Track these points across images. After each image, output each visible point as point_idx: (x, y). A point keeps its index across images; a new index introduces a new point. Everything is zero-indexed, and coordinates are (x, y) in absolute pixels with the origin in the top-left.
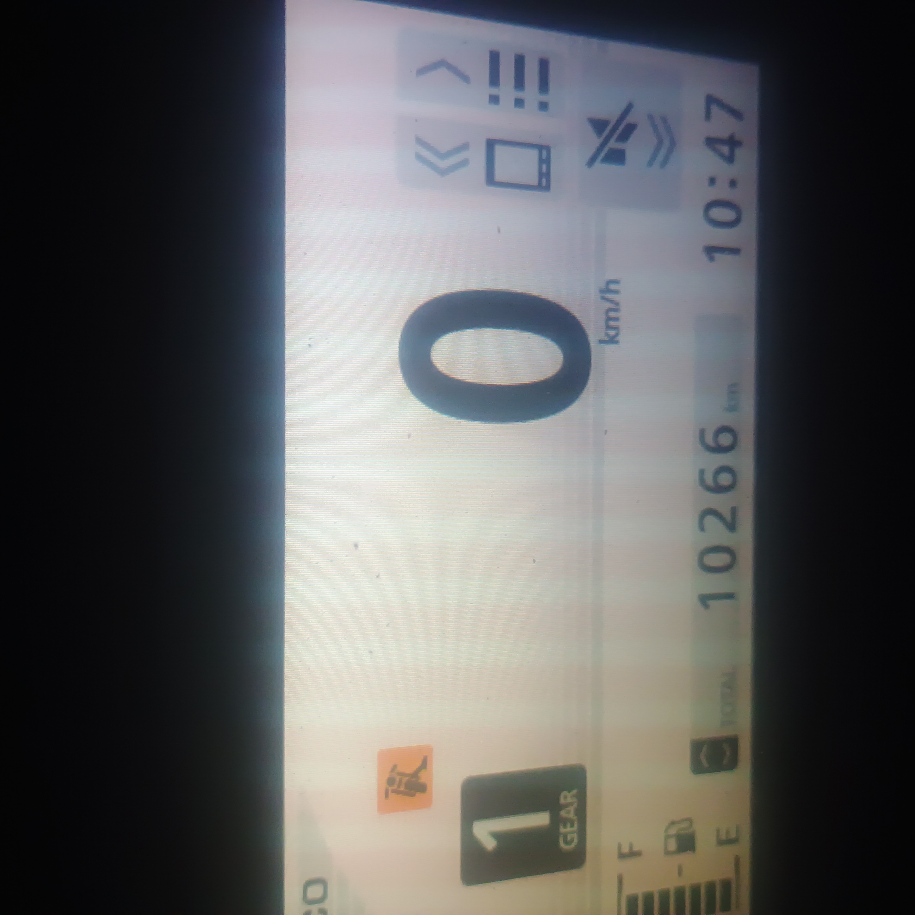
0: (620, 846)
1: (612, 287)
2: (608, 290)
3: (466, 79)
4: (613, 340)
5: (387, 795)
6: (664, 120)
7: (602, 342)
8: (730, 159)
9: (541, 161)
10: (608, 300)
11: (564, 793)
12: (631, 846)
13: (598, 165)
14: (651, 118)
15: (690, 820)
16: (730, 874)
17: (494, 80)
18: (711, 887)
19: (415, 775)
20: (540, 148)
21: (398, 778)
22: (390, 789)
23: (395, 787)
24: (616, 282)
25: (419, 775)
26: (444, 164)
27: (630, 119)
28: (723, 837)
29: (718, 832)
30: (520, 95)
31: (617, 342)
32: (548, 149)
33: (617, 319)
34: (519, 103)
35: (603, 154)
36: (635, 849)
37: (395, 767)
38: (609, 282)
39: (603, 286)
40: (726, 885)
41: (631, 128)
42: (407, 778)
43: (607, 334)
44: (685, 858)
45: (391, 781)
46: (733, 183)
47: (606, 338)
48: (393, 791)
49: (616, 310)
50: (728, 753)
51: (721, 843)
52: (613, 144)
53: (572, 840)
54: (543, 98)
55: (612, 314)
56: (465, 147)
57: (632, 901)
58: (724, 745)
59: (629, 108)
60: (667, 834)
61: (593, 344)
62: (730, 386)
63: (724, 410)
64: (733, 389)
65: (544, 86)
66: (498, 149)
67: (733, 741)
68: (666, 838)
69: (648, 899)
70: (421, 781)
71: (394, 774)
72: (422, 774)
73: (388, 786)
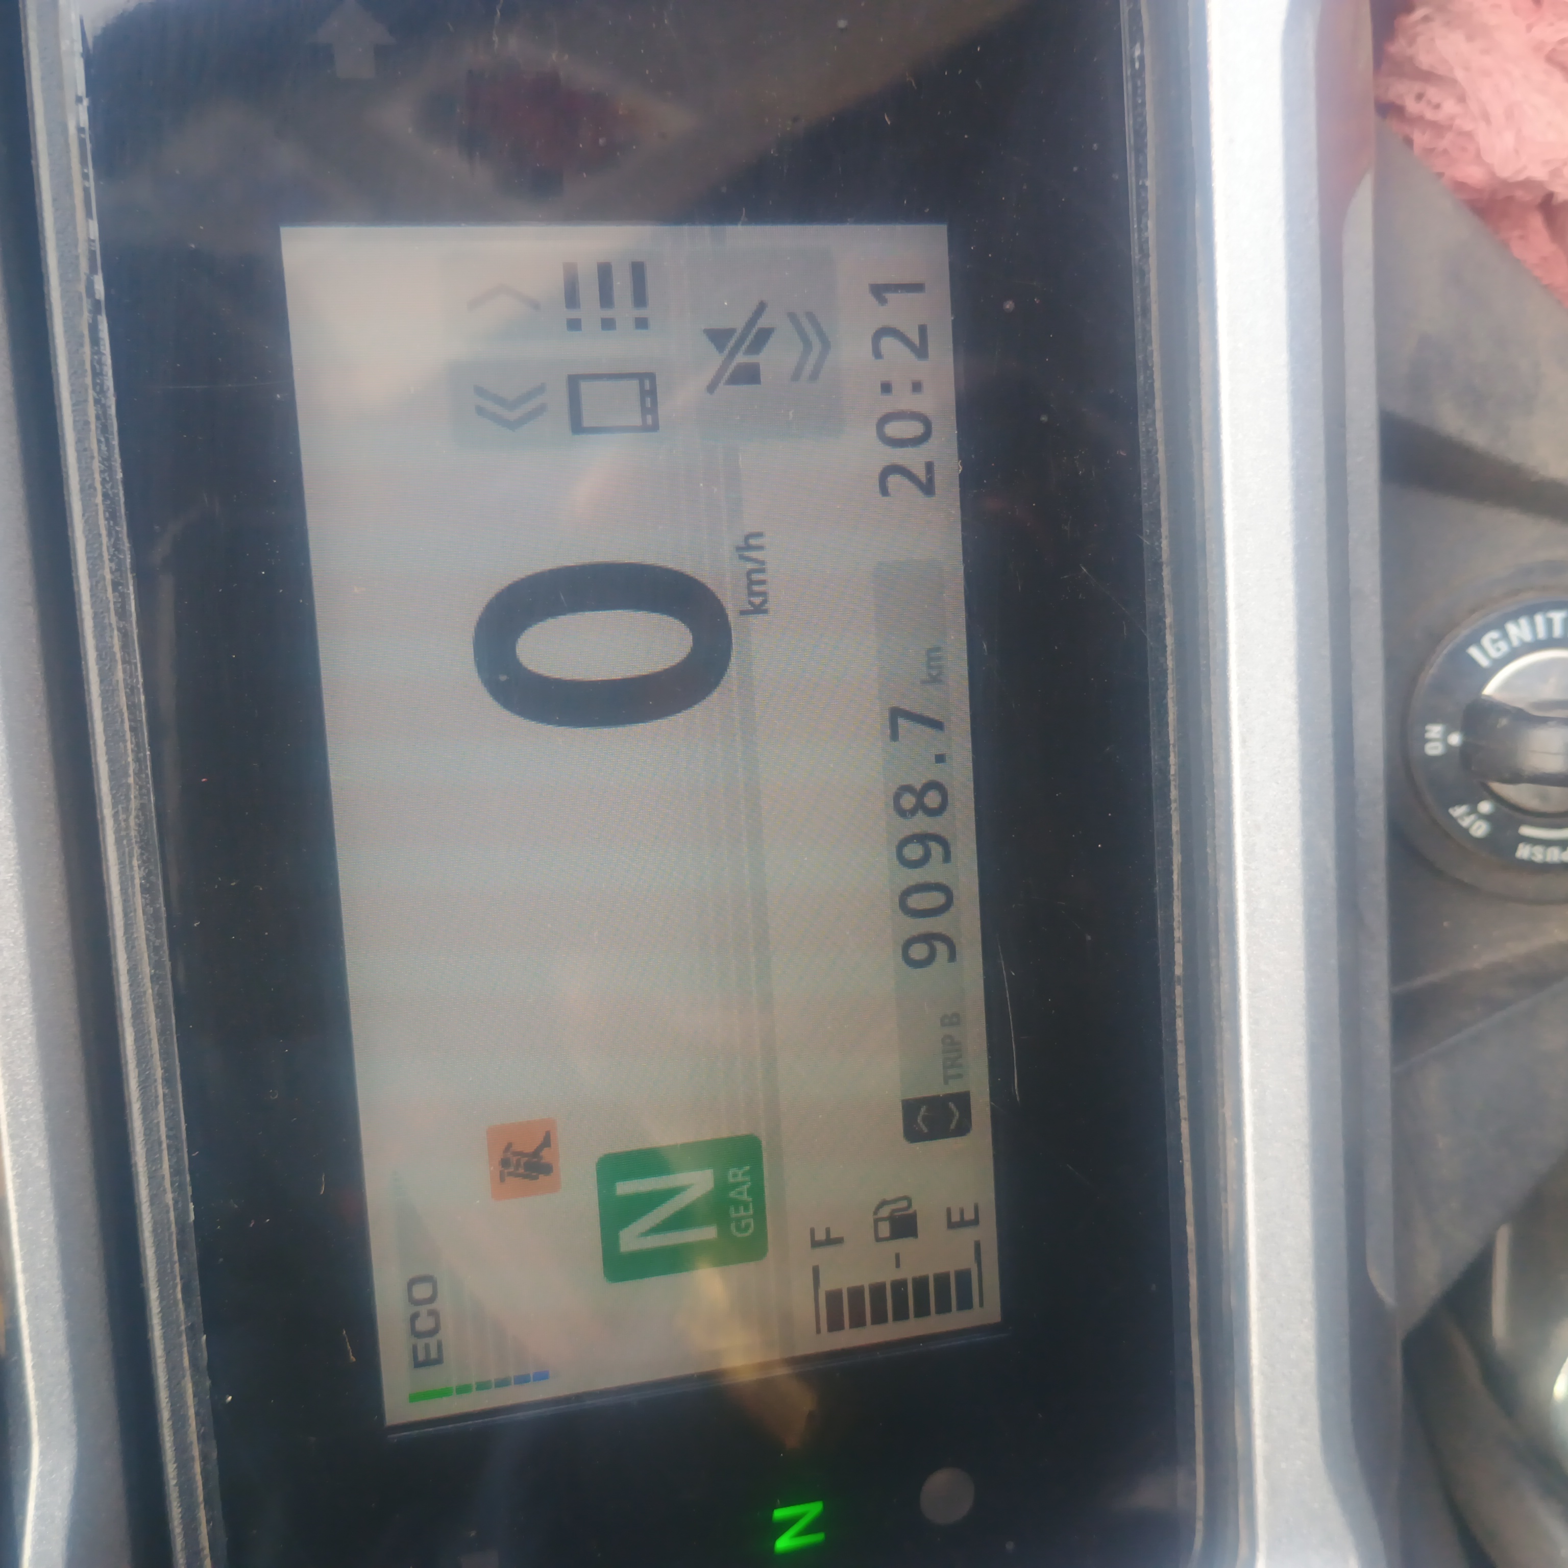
0: (812, 1232)
1: (753, 542)
2: (749, 547)
3: (535, 305)
4: (759, 610)
5: (502, 1179)
6: (811, 316)
7: (743, 613)
9: (643, 394)
10: (749, 559)
11: (733, 1171)
12: (828, 1231)
13: (722, 386)
14: (792, 317)
15: (908, 1199)
16: (968, 1262)
17: (572, 300)
18: (942, 1280)
19: (536, 1153)
20: (641, 377)
21: (514, 1159)
22: (506, 1171)
23: (512, 1169)
24: (759, 535)
25: (541, 1154)
26: (511, 415)
27: (763, 322)
28: (956, 1218)
29: (949, 1211)
30: (608, 313)
31: (765, 612)
32: (652, 377)
33: (763, 582)
34: (608, 324)
35: (727, 375)
36: (833, 1235)
37: (509, 1146)
38: (748, 537)
39: (742, 544)
40: (963, 1277)
41: (765, 335)
42: (526, 1159)
43: (751, 603)
44: (904, 1245)
45: (505, 1163)
46: (917, 387)
47: (750, 608)
48: (510, 1174)
49: (762, 571)
50: (957, 1114)
51: (951, 1225)
52: (741, 358)
53: (747, 1227)
54: (641, 313)
55: (755, 577)
56: (541, 389)
57: (834, 1298)
58: (952, 1105)
59: (761, 308)
60: (876, 1217)
61: (732, 616)
62: (930, 651)
63: (924, 682)
64: (933, 655)
65: (640, 298)
66: (584, 386)
67: (963, 1100)
68: (876, 1221)
69: (856, 1294)
70: (543, 1161)
71: (509, 1153)
72: (545, 1153)
73: (503, 1169)
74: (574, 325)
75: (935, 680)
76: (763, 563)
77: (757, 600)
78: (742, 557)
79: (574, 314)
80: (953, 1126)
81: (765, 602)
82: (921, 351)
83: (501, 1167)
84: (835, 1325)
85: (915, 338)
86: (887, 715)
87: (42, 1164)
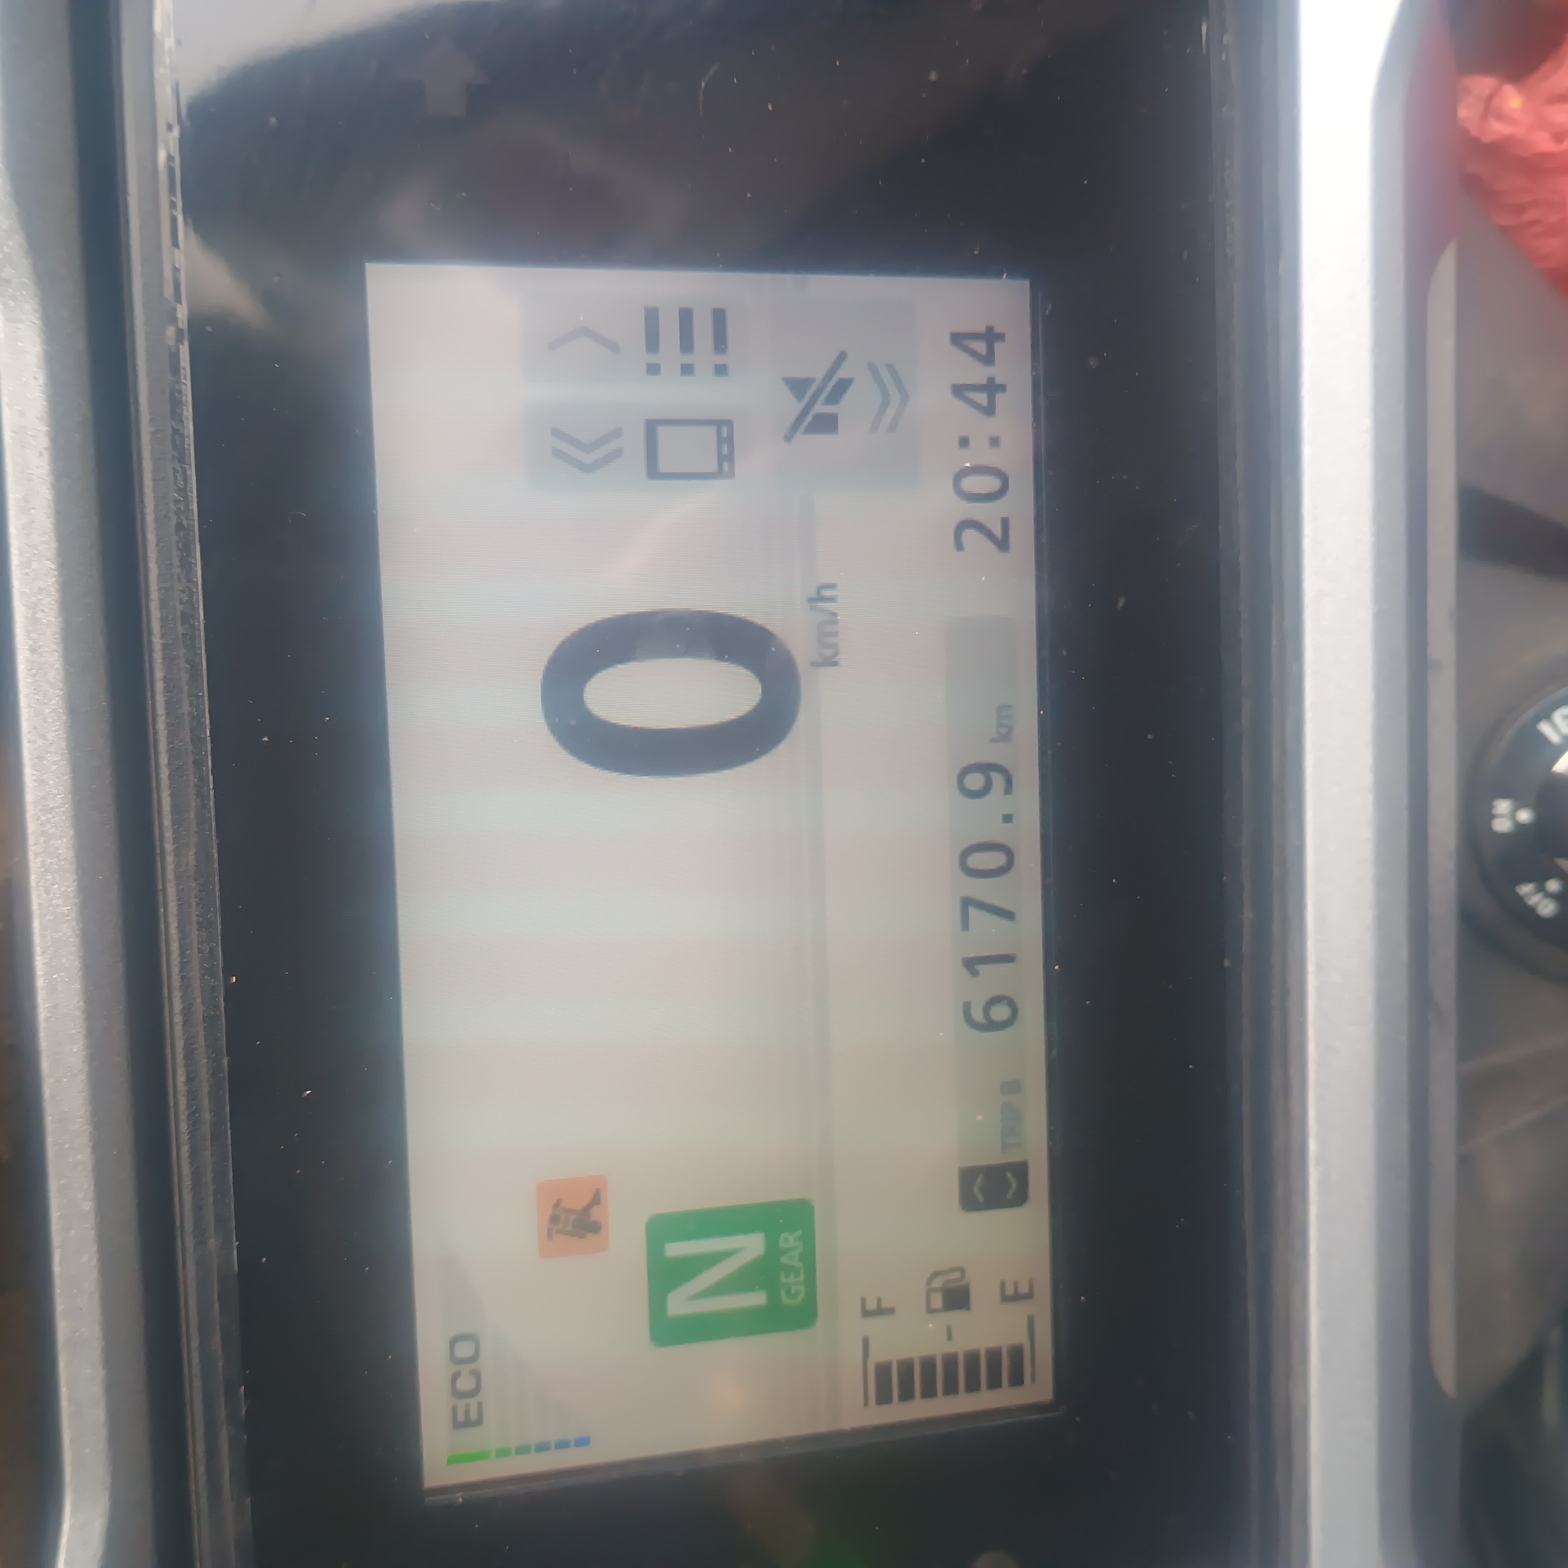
0: (863, 1302)
1: (827, 593)
2: (819, 598)
3: (614, 347)
4: (830, 662)
5: (550, 1236)
6: (890, 367)
7: (814, 664)
8: (990, 410)
9: (720, 441)
10: (821, 610)
11: (784, 1235)
12: (879, 1301)
13: (800, 438)
14: (872, 367)
15: (962, 1271)
16: (1020, 1337)
17: (652, 344)
18: (994, 1356)
19: (586, 1210)
20: (719, 424)
21: (563, 1216)
22: (554, 1228)
23: (560, 1226)
24: (832, 586)
25: (590, 1212)
26: (587, 458)
27: (842, 373)
28: (1010, 1291)
29: (1003, 1286)
30: (687, 359)
31: (835, 664)
32: (729, 423)
33: (834, 634)
34: (687, 369)
35: (805, 424)
36: (886, 1304)
37: (559, 1202)
38: (820, 588)
39: (813, 594)
40: (1017, 1353)
41: (843, 386)
42: (575, 1215)
43: (821, 655)
44: (956, 1318)
45: (554, 1220)
46: (995, 442)
47: (821, 660)
48: (558, 1232)
49: (834, 622)
50: (1014, 1185)
51: (1005, 1298)
52: (820, 408)
53: (797, 1293)
54: (721, 359)
55: (827, 628)
56: (617, 433)
57: (883, 1371)
58: (1009, 1175)
59: (842, 357)
60: (929, 1287)
61: (801, 669)
62: (999, 709)
63: (993, 740)
64: (1005, 712)
65: (720, 344)
66: (662, 431)
67: (1021, 1170)
68: (929, 1292)
69: (906, 1367)
70: (593, 1219)
71: (558, 1210)
72: (594, 1211)
73: (551, 1226)
74: (653, 369)
75: (1005, 737)
76: (835, 614)
78: (814, 608)
79: (653, 359)
80: (1010, 1195)
81: (836, 654)
83: (549, 1224)
84: (884, 1398)
86: (955, 774)
87: (88, 1206)
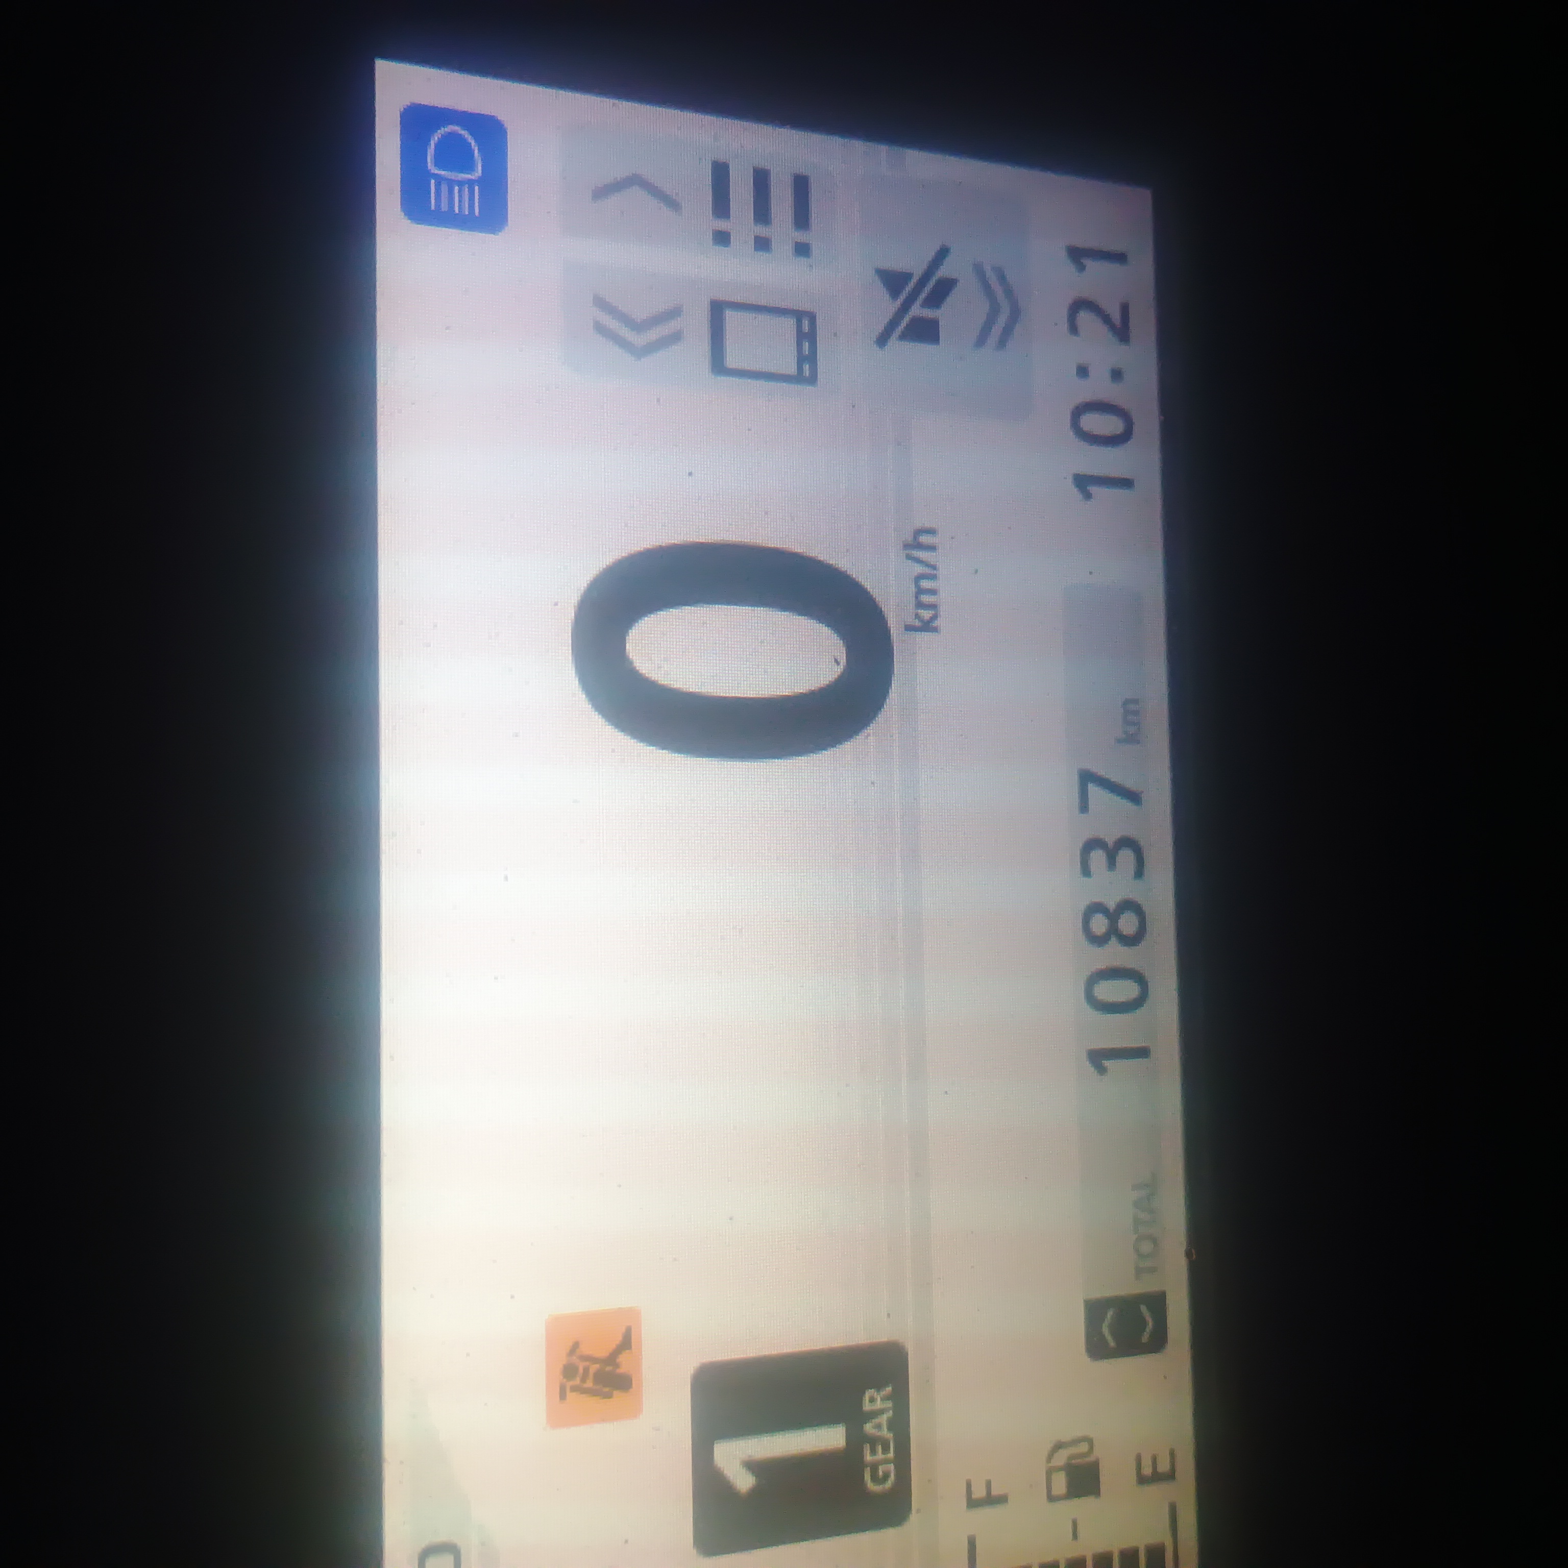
0: (969, 1485)
1: (924, 539)
2: (917, 545)
3: (672, 204)
4: (927, 626)
5: (563, 1396)
6: (999, 273)
7: (909, 628)
9: (801, 336)
10: (918, 561)
11: (868, 1394)
12: (989, 1484)
13: (893, 342)
14: (979, 270)
15: (1090, 1441)
16: (1160, 1534)
17: (721, 206)
18: (1129, 1559)
19: (612, 1359)
20: (799, 315)
21: (581, 1366)
22: (569, 1384)
24: (931, 531)
25: (618, 1360)
26: (639, 340)
27: (944, 271)
28: (1147, 1471)
29: (1139, 1462)
30: (763, 231)
31: (935, 630)
32: (812, 318)
33: (933, 592)
34: (762, 244)
35: (901, 327)
36: (995, 1492)
37: (576, 1345)
38: (919, 532)
39: (910, 539)
40: (1156, 1556)
41: (946, 287)
42: (597, 1366)
43: (917, 616)
44: (1083, 1507)
45: (569, 1371)
46: (1117, 375)
47: (917, 623)
48: (574, 1389)
49: (933, 577)
50: (1150, 1324)
51: (1142, 1480)
52: (917, 310)
53: (886, 1476)
54: (802, 237)
55: (925, 584)
56: (674, 313)
58: (1143, 1309)
59: (943, 253)
60: (1050, 1465)
61: (894, 632)
62: (1126, 702)
63: (1119, 741)
64: (1132, 707)
65: (802, 219)
66: (731, 317)
67: (1157, 1302)
68: (1049, 1473)
70: (621, 1370)
71: (575, 1358)
72: (623, 1359)
73: (565, 1380)
74: (722, 238)
75: (1131, 739)
76: (934, 567)
77: (926, 614)
78: (909, 557)
79: (722, 225)
80: (1145, 1338)
81: (935, 617)
82: (1122, 333)
83: (562, 1377)
85: (1116, 317)
86: (1076, 778)
